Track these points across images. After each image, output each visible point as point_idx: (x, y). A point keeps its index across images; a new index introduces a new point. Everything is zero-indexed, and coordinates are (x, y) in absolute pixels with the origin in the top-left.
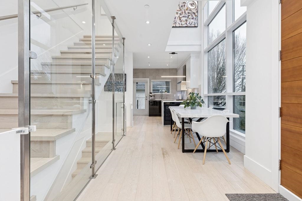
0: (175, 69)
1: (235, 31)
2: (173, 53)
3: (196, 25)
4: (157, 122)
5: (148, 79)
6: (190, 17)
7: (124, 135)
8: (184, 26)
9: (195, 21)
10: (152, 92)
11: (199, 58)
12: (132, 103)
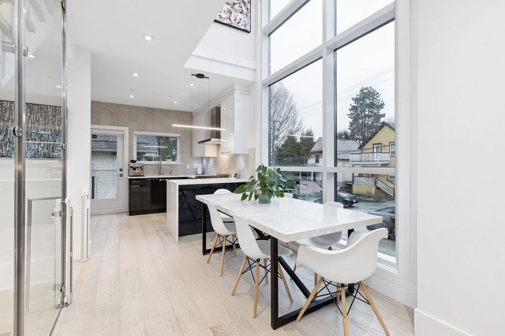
0: (188, 112)
1: (337, 51)
2: (200, 76)
3: (248, 28)
4: (157, 231)
5: (126, 129)
6: (236, 7)
7: (64, 304)
8: (225, 21)
9: (246, 19)
10: (135, 158)
11: (249, 95)
12: (87, 191)
